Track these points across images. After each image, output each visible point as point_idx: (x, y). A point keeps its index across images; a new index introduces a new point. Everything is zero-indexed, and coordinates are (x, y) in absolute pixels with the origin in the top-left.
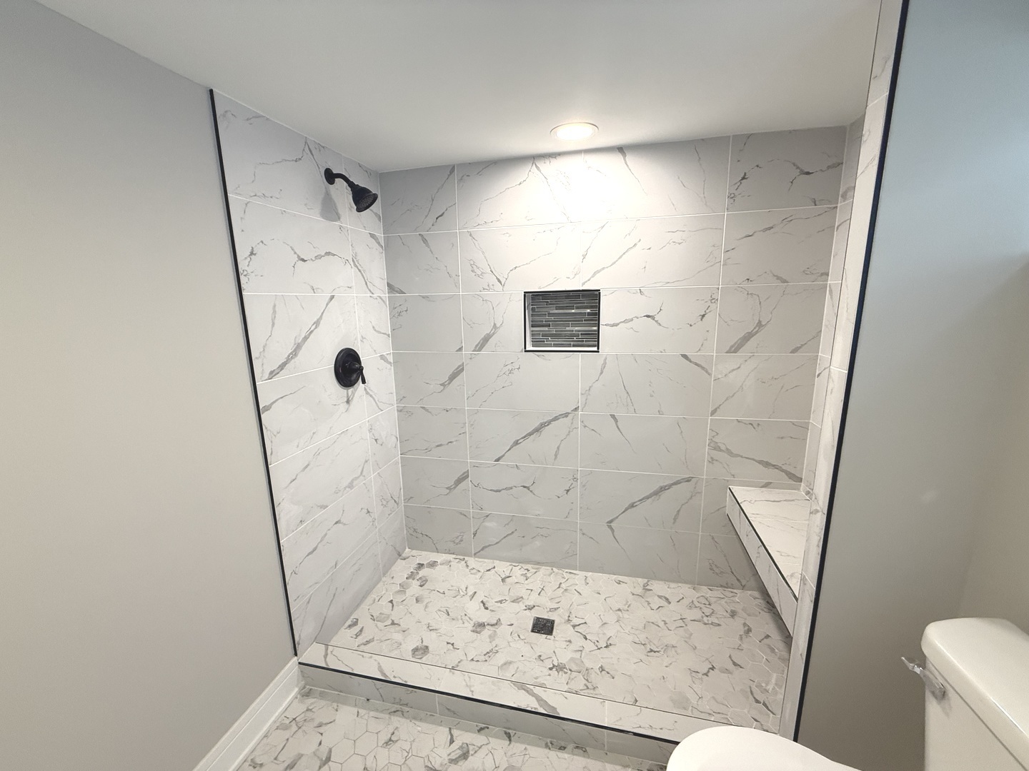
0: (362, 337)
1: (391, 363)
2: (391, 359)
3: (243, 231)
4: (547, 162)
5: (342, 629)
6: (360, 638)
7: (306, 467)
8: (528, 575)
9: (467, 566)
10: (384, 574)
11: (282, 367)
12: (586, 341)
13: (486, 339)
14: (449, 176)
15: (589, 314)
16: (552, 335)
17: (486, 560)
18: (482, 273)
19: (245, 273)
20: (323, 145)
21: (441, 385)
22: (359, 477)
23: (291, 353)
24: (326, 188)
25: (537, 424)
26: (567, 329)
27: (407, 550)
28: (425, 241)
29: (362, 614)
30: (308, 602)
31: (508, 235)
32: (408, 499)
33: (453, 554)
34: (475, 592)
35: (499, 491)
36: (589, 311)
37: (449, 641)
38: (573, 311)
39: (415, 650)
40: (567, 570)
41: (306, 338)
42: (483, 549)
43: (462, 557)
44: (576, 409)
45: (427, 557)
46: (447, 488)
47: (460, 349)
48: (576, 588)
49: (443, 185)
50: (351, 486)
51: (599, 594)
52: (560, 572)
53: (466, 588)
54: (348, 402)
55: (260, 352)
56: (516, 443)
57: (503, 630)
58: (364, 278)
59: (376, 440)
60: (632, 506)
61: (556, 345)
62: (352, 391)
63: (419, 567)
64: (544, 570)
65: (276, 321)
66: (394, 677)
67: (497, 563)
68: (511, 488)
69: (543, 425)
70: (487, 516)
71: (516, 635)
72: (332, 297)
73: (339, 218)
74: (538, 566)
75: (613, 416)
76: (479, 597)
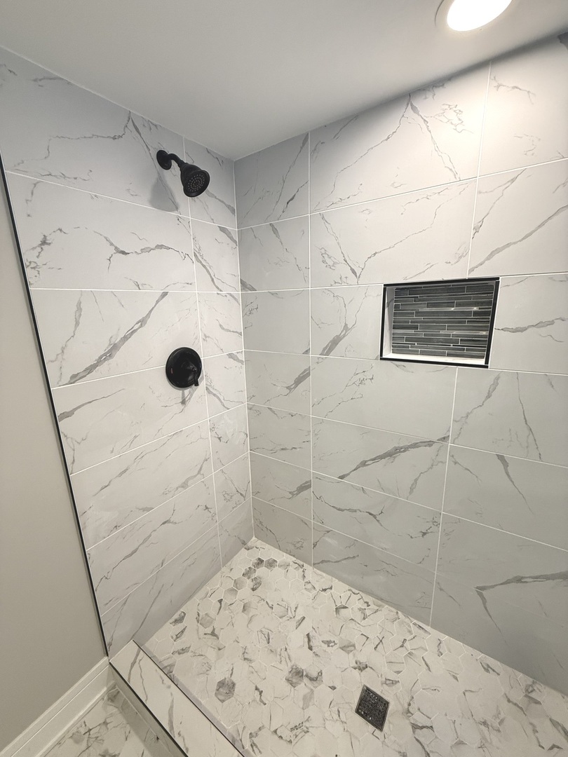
0: (205, 335)
1: (242, 361)
2: (242, 357)
3: (29, 216)
4: (429, 95)
5: (168, 623)
6: (179, 641)
7: (125, 471)
8: (368, 612)
9: (304, 576)
10: (224, 565)
11: (90, 369)
12: (467, 350)
13: (335, 342)
14: (301, 148)
15: (476, 313)
16: (418, 340)
17: (324, 575)
18: (334, 263)
19: (33, 265)
20: (157, 123)
21: (287, 388)
22: (195, 476)
23: (105, 354)
24: (159, 173)
25: (389, 448)
26: (442, 332)
27: (254, 538)
28: (275, 231)
29: (190, 608)
30: (125, 603)
31: (367, 212)
32: (256, 493)
33: (294, 556)
34: (304, 618)
35: (342, 510)
36: (475, 309)
37: (259, 687)
38: (452, 309)
39: (221, 684)
40: (415, 621)
41: (125, 338)
42: (322, 562)
43: (301, 563)
44: (445, 439)
45: (269, 552)
46: (290, 493)
47: (307, 352)
48: (425, 654)
49: (294, 162)
50: (184, 485)
51: (456, 679)
52: (407, 620)
53: (296, 608)
54: (183, 402)
55: (58, 355)
56: (364, 464)
57: (322, 690)
58: (210, 274)
59: (219, 438)
60: (519, 580)
61: (423, 353)
62: (190, 392)
63: (258, 564)
64: (387, 611)
65: (81, 320)
66: (179, 734)
67: (336, 582)
68: (355, 511)
69: (398, 451)
70: (328, 532)
71: (336, 709)
72: (165, 294)
73: (177, 208)
74: (380, 602)
75: (501, 458)
76: (306, 627)
